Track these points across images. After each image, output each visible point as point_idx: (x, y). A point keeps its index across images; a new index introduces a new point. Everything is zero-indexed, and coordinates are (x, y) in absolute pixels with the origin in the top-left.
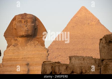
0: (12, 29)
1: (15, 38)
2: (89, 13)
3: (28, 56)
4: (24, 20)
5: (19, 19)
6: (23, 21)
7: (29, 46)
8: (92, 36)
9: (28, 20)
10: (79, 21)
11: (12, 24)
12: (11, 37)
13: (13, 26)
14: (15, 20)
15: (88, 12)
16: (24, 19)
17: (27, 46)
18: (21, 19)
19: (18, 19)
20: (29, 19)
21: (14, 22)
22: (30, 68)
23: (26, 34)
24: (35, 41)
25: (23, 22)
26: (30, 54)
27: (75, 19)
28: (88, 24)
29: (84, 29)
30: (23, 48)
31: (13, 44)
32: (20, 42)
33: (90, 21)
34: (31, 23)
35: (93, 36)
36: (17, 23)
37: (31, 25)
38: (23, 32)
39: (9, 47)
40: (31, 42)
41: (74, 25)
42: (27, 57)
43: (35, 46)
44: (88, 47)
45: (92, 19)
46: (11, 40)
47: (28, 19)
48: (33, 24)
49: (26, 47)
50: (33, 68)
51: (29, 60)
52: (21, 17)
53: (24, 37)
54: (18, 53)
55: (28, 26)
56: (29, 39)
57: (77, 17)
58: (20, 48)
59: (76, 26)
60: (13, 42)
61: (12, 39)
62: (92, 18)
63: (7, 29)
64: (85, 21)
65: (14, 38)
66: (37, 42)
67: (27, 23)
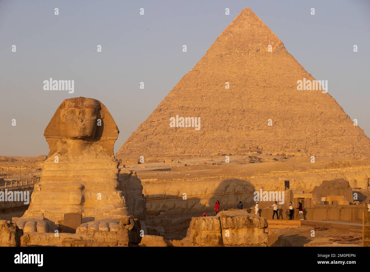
0: (59, 123)
1: (64, 140)
2: (261, 26)
3: (84, 173)
4: (79, 110)
5: (70, 108)
6: (77, 111)
7: (86, 155)
8: (265, 81)
9: (86, 111)
10: (235, 43)
11: (59, 114)
12: (56, 137)
13: (60, 118)
14: (64, 107)
15: (258, 23)
16: (80, 108)
17: (83, 154)
18: (73, 108)
19: (68, 108)
20: (87, 107)
21: (63, 112)
22: (86, 194)
23: (82, 134)
24: (97, 146)
25: (77, 113)
26: (86, 170)
27: (227, 38)
28: (258, 51)
29: (247, 62)
30: (76, 157)
31: (59, 150)
32: (71, 147)
33: (261, 44)
34: (90, 115)
35: (268, 82)
36: (68, 114)
37: (91, 119)
38: (77, 131)
39: (53, 154)
40: (89, 147)
41: (223, 53)
42: (82, 174)
43: (97, 154)
44: (252, 106)
45: (266, 40)
46: (56, 143)
47: (86, 109)
48: (94, 116)
49: (80, 157)
50: (91, 194)
51: (84, 180)
52: (74, 104)
53: (79, 139)
54: (67, 166)
55: (84, 120)
56: (86, 142)
57: (231, 35)
58: (71, 158)
59: (228, 56)
60: (60, 146)
61: (57, 141)
62: (266, 37)
63: (50, 123)
64: (250, 45)
65: (61, 139)
66: (101, 148)
67: (83, 115)
